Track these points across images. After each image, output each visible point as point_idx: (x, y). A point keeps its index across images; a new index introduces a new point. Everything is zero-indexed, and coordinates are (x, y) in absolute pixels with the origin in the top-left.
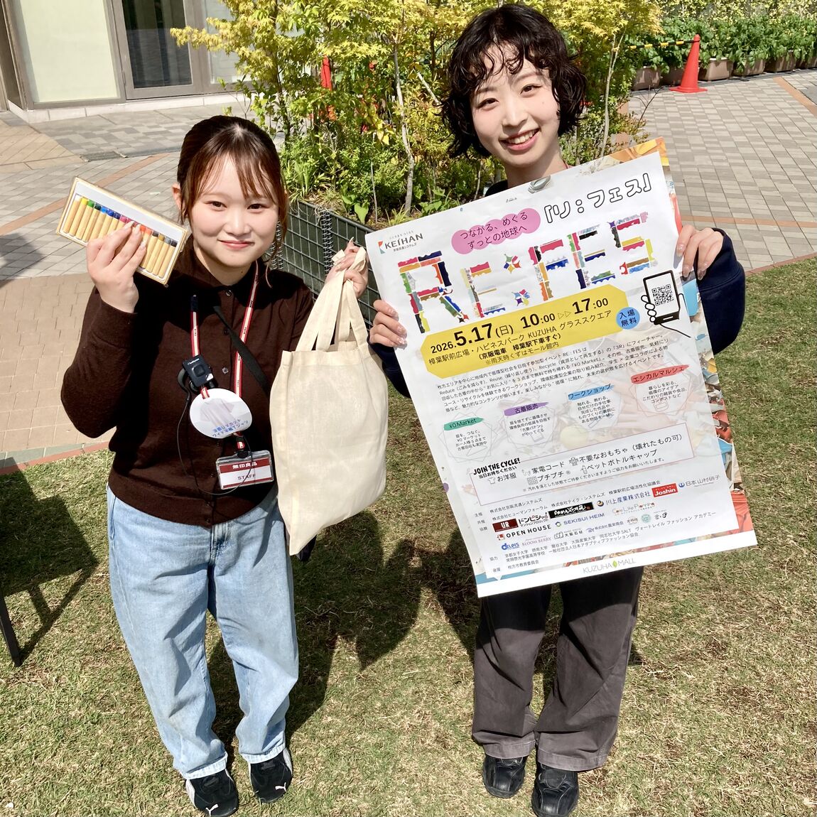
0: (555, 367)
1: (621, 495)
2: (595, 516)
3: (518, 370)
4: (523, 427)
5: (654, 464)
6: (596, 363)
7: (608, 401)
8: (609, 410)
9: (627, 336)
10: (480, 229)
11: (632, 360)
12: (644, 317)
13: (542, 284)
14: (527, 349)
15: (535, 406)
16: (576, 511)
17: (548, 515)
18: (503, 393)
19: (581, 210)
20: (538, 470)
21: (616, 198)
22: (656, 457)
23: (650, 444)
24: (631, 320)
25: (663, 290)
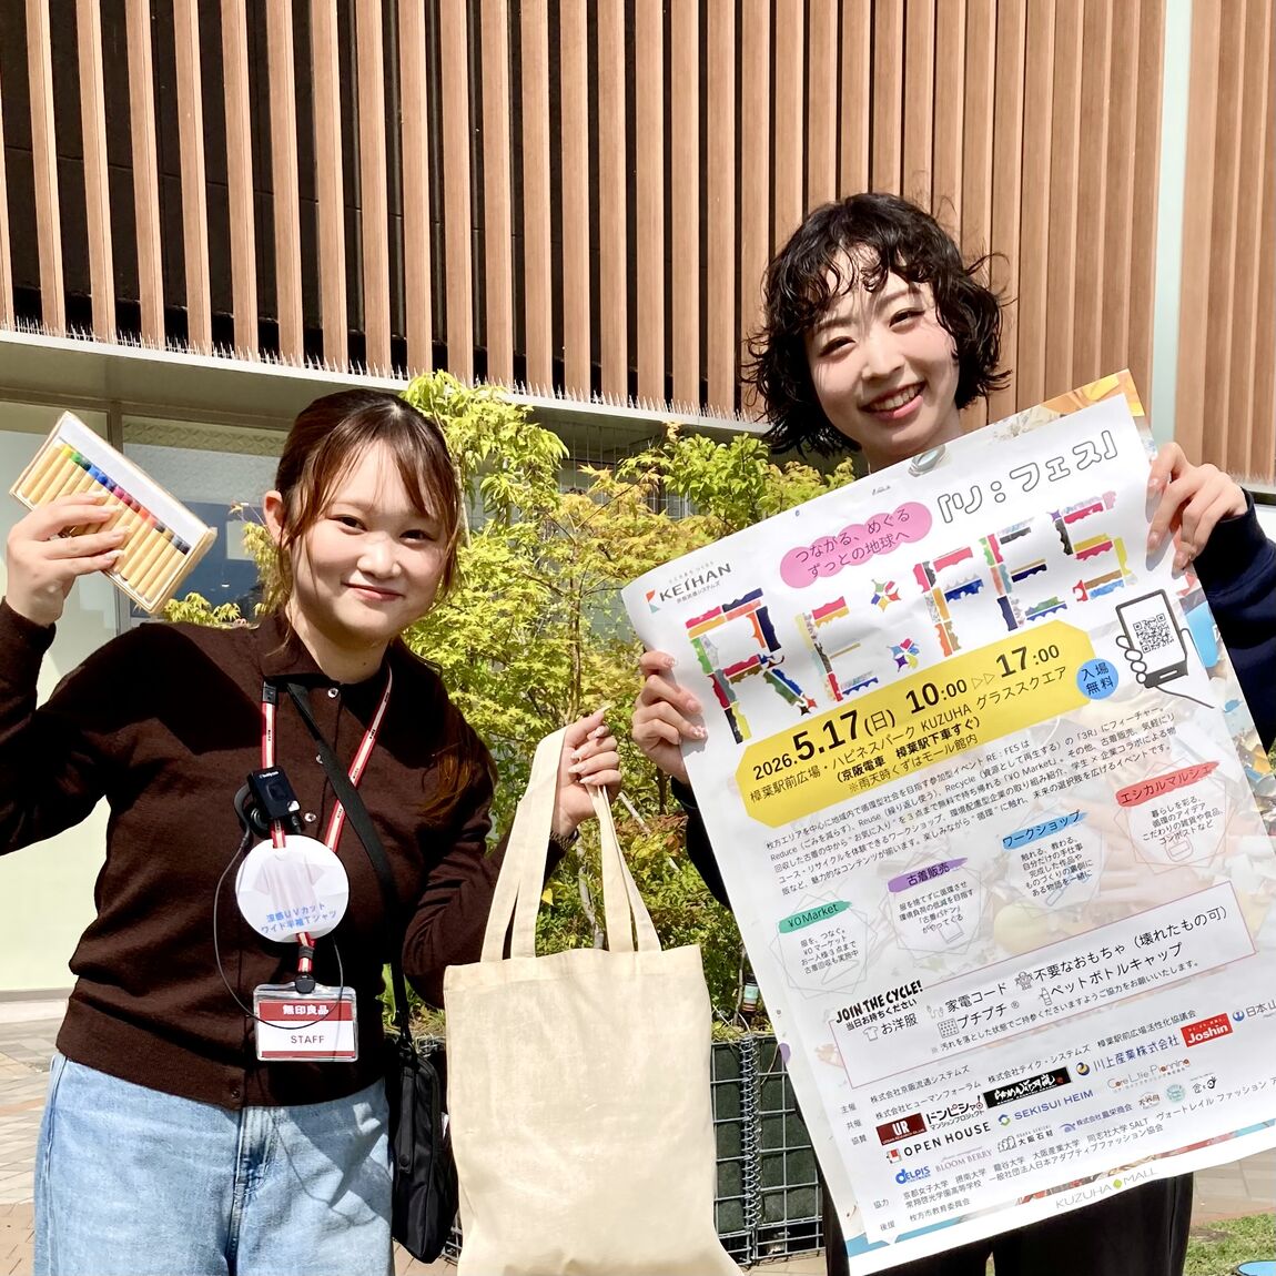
0: (974, 785)
1: (1123, 1046)
2: (1075, 1098)
3: (908, 797)
4: (924, 915)
5: (1180, 975)
6: (1049, 769)
7: (1079, 847)
8: (1081, 866)
9: (1097, 711)
10: (828, 542)
11: (1115, 759)
12: (1126, 677)
13: (939, 626)
14: (920, 753)
15: (944, 867)
16: (1037, 1089)
17: (983, 1100)
18: (884, 847)
19: (1000, 497)
20: (958, 1004)
21: (1059, 474)
22: (1182, 959)
23: (1167, 932)
24: (1103, 682)
25: (1152, 625)
